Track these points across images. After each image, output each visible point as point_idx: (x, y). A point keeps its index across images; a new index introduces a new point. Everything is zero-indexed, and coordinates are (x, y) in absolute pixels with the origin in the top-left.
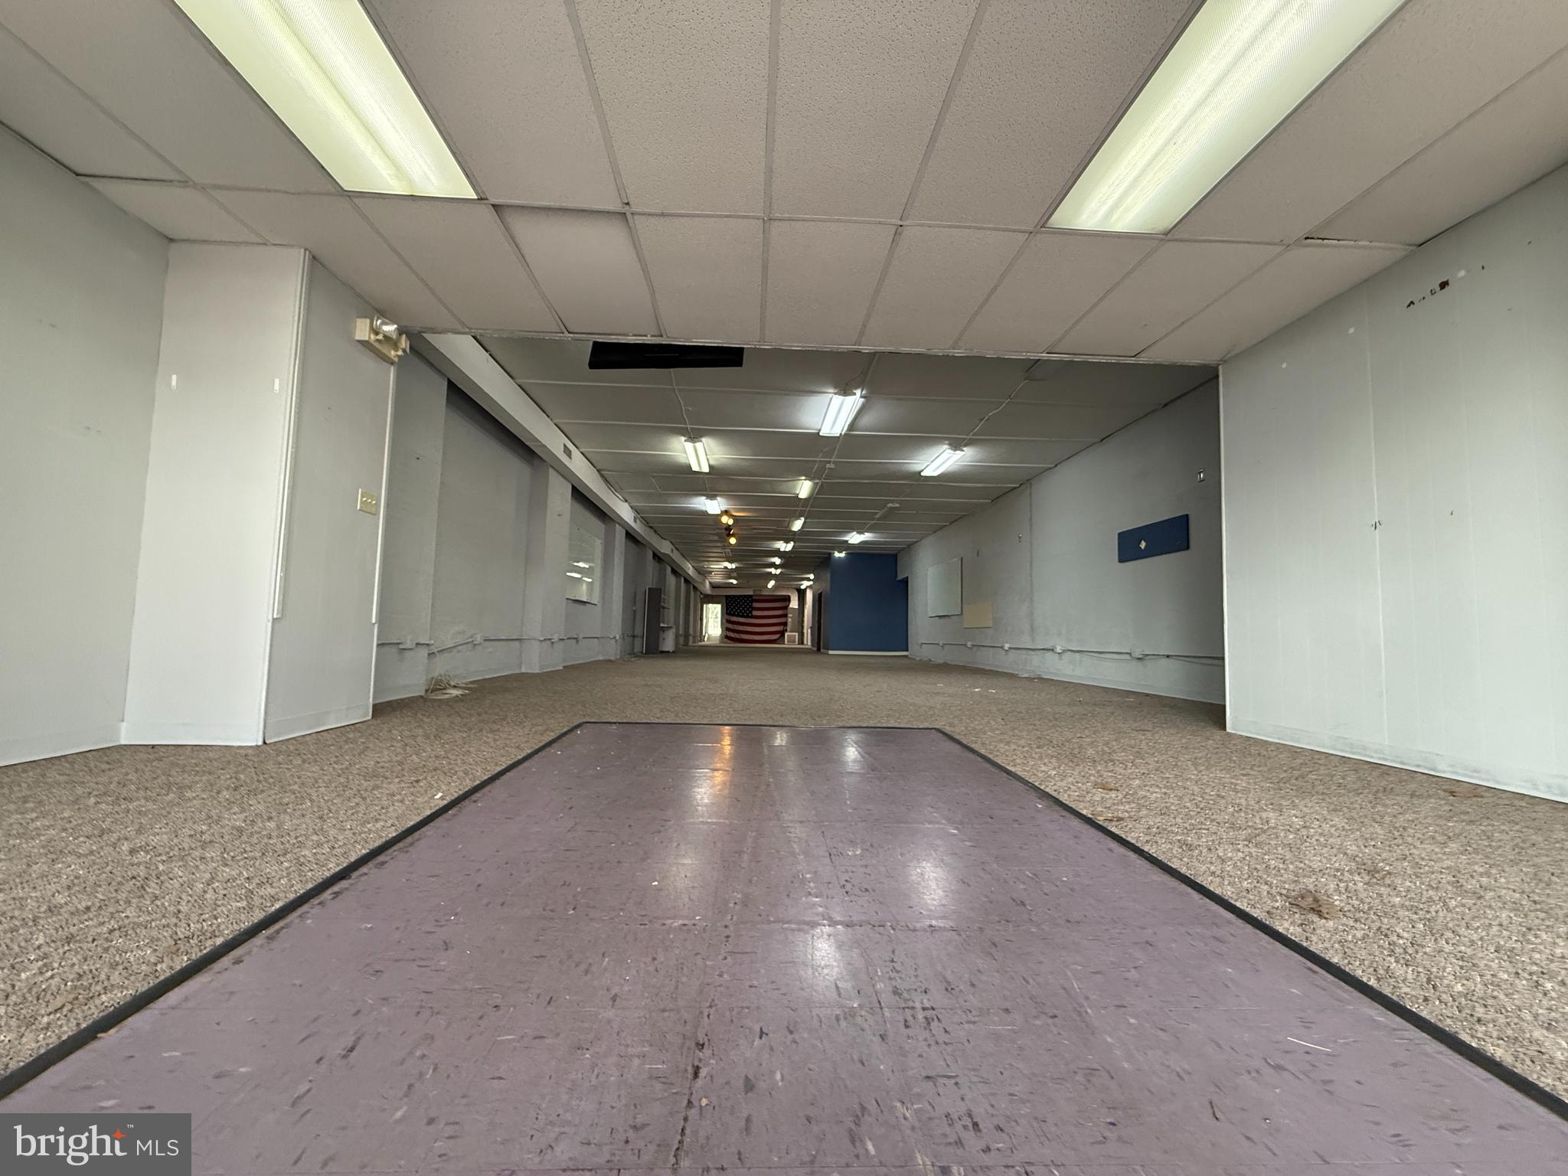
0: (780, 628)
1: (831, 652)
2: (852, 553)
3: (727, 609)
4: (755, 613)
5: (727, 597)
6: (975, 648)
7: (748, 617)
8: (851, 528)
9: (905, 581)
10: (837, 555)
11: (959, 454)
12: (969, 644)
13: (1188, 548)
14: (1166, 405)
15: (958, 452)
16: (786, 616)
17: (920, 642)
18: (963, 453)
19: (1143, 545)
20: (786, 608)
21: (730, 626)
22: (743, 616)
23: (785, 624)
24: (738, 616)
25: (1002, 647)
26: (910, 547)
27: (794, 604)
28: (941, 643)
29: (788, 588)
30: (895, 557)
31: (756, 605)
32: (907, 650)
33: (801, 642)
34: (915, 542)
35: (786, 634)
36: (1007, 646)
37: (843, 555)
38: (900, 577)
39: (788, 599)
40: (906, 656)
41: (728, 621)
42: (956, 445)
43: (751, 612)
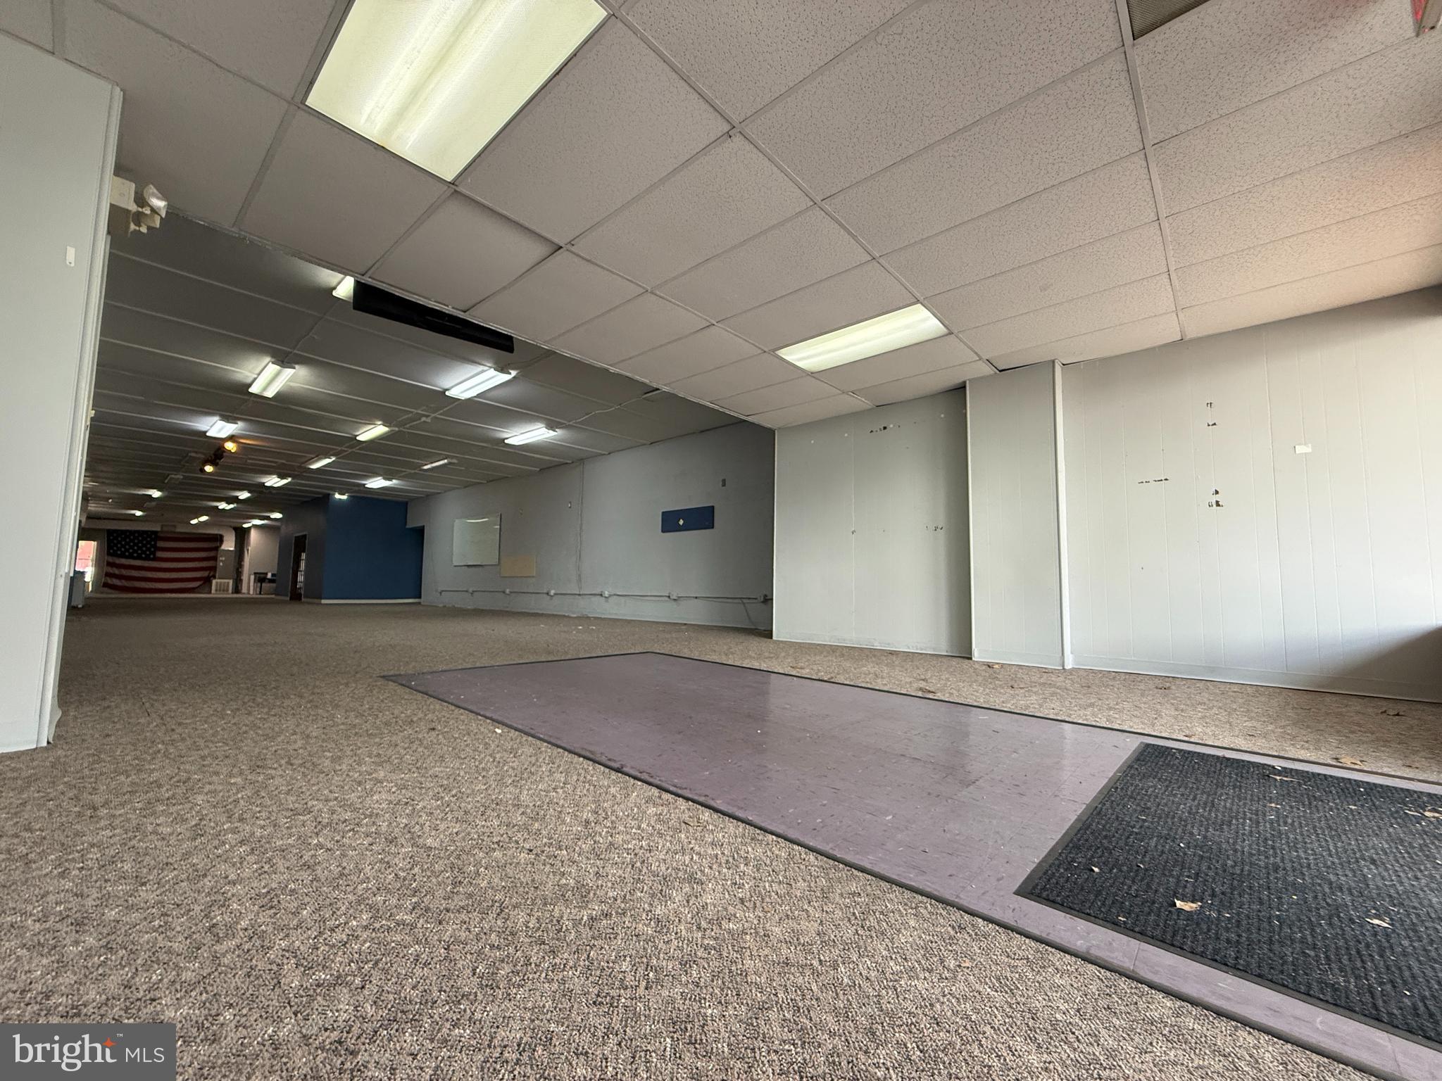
0: (205, 574)
1: (324, 601)
2: (357, 497)
3: (109, 547)
4: (159, 554)
5: (110, 533)
6: (513, 595)
7: (147, 558)
8: (374, 473)
9: (420, 532)
10: (337, 496)
11: (552, 433)
12: (508, 591)
13: (713, 528)
14: (702, 431)
15: (551, 431)
16: (215, 559)
17: (440, 589)
18: (555, 433)
19: (681, 522)
20: (217, 549)
21: (111, 570)
22: (139, 558)
23: (214, 569)
24: (131, 557)
25: (548, 594)
26: (427, 499)
27: (229, 545)
28: (471, 590)
29: (220, 525)
30: (406, 503)
31: (161, 544)
32: (420, 597)
33: (237, 590)
34: (439, 493)
35: (214, 582)
36: (552, 592)
37: (344, 497)
38: (410, 525)
39: (220, 539)
40: (419, 603)
41: (109, 564)
42: (551, 426)
43: (154, 553)
